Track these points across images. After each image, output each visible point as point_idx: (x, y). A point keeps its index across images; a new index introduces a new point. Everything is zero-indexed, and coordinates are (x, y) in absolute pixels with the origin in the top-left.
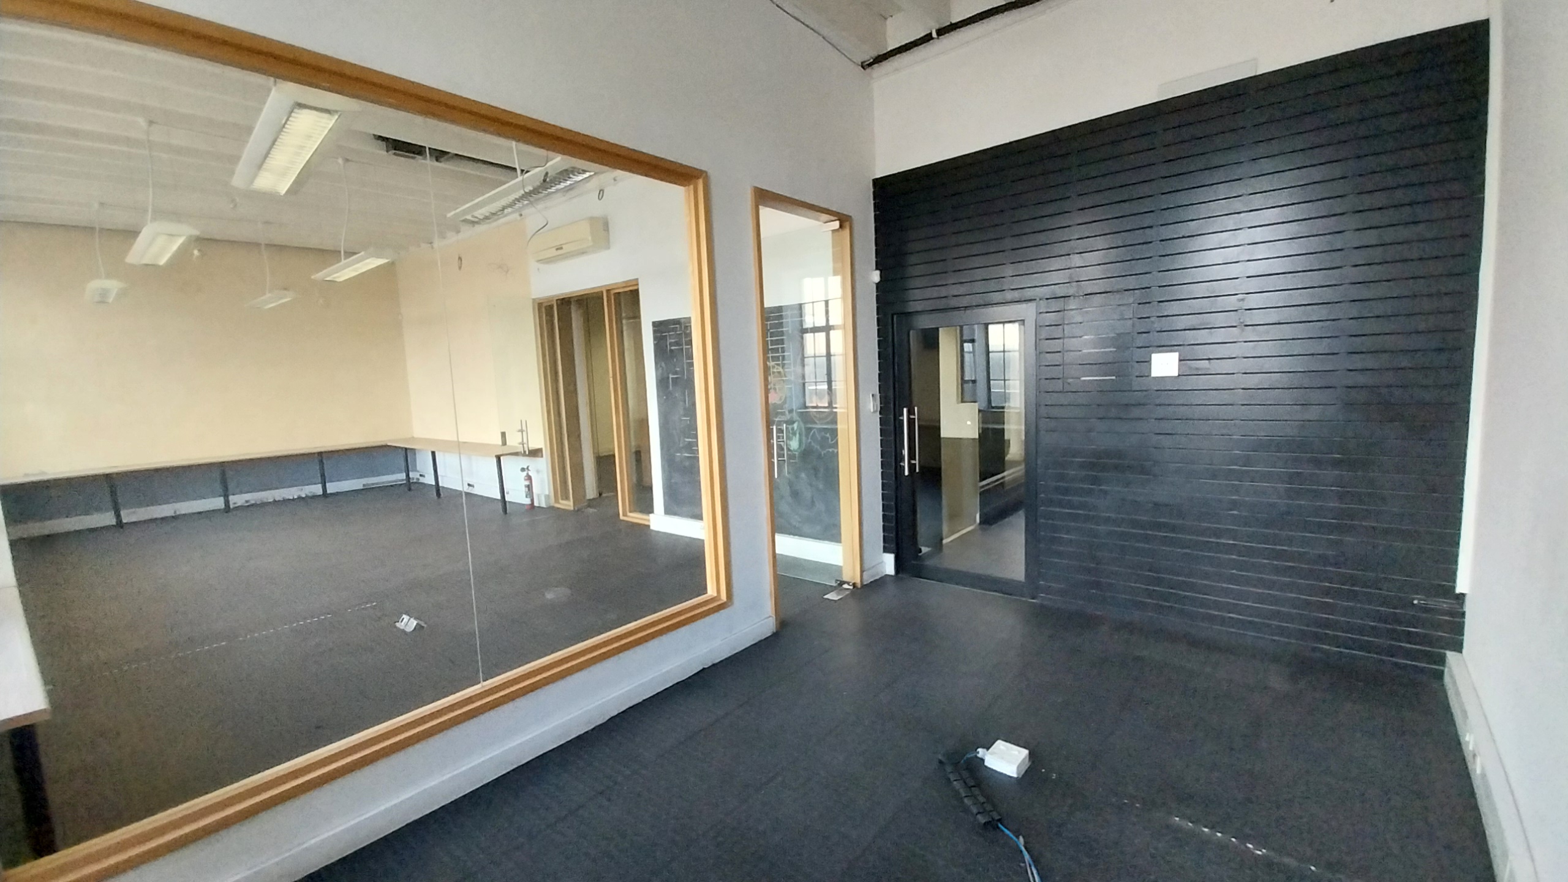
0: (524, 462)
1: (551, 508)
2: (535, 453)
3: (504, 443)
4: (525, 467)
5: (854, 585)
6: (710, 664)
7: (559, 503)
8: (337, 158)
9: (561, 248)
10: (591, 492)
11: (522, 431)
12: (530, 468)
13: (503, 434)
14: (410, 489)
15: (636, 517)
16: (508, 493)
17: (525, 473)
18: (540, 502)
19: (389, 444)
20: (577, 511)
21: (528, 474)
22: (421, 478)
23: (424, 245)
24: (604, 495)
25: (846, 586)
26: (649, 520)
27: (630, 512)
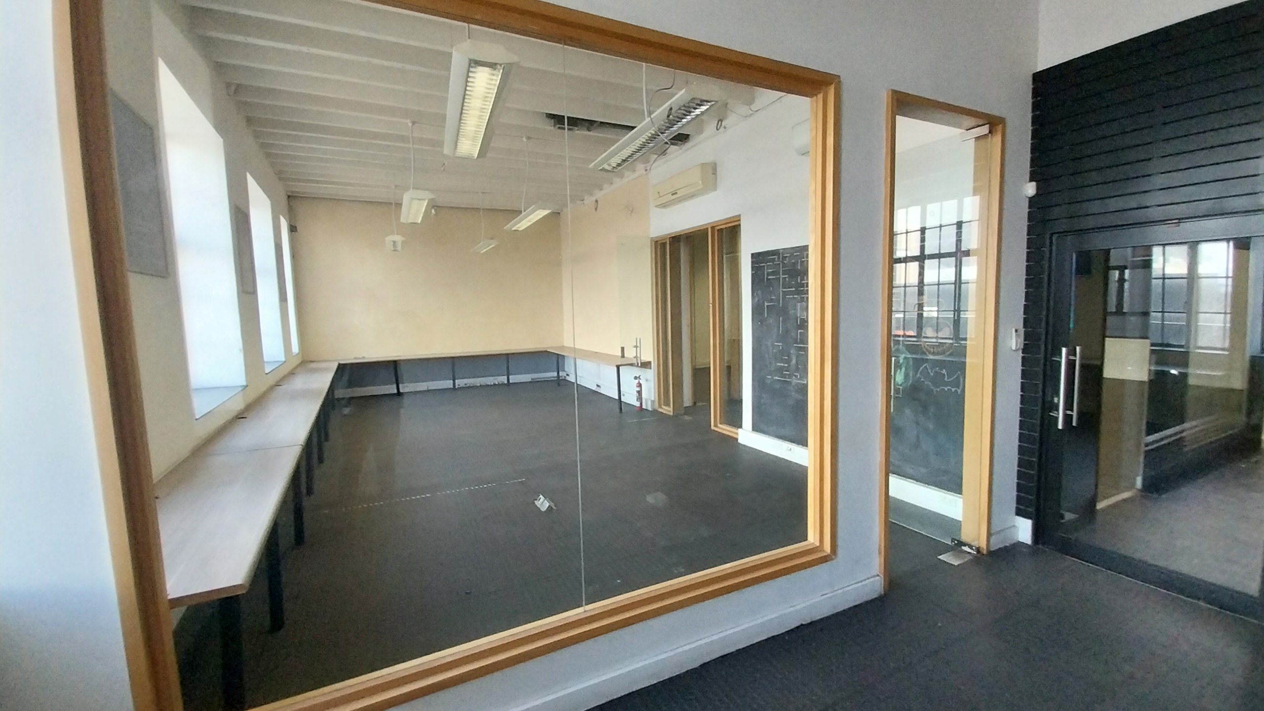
0: (637, 372)
1: (654, 412)
2: (646, 365)
3: (623, 356)
4: (638, 376)
5: (978, 550)
6: (809, 621)
7: (661, 407)
8: (522, 137)
9: (676, 193)
10: (687, 400)
11: (636, 347)
12: (641, 377)
13: (623, 349)
14: (559, 385)
15: (725, 429)
16: (624, 395)
17: (637, 381)
18: (647, 405)
19: (548, 350)
20: (676, 416)
21: (639, 382)
22: (567, 377)
23: (579, 202)
24: (698, 404)
25: (966, 549)
26: (737, 434)
27: (721, 424)
